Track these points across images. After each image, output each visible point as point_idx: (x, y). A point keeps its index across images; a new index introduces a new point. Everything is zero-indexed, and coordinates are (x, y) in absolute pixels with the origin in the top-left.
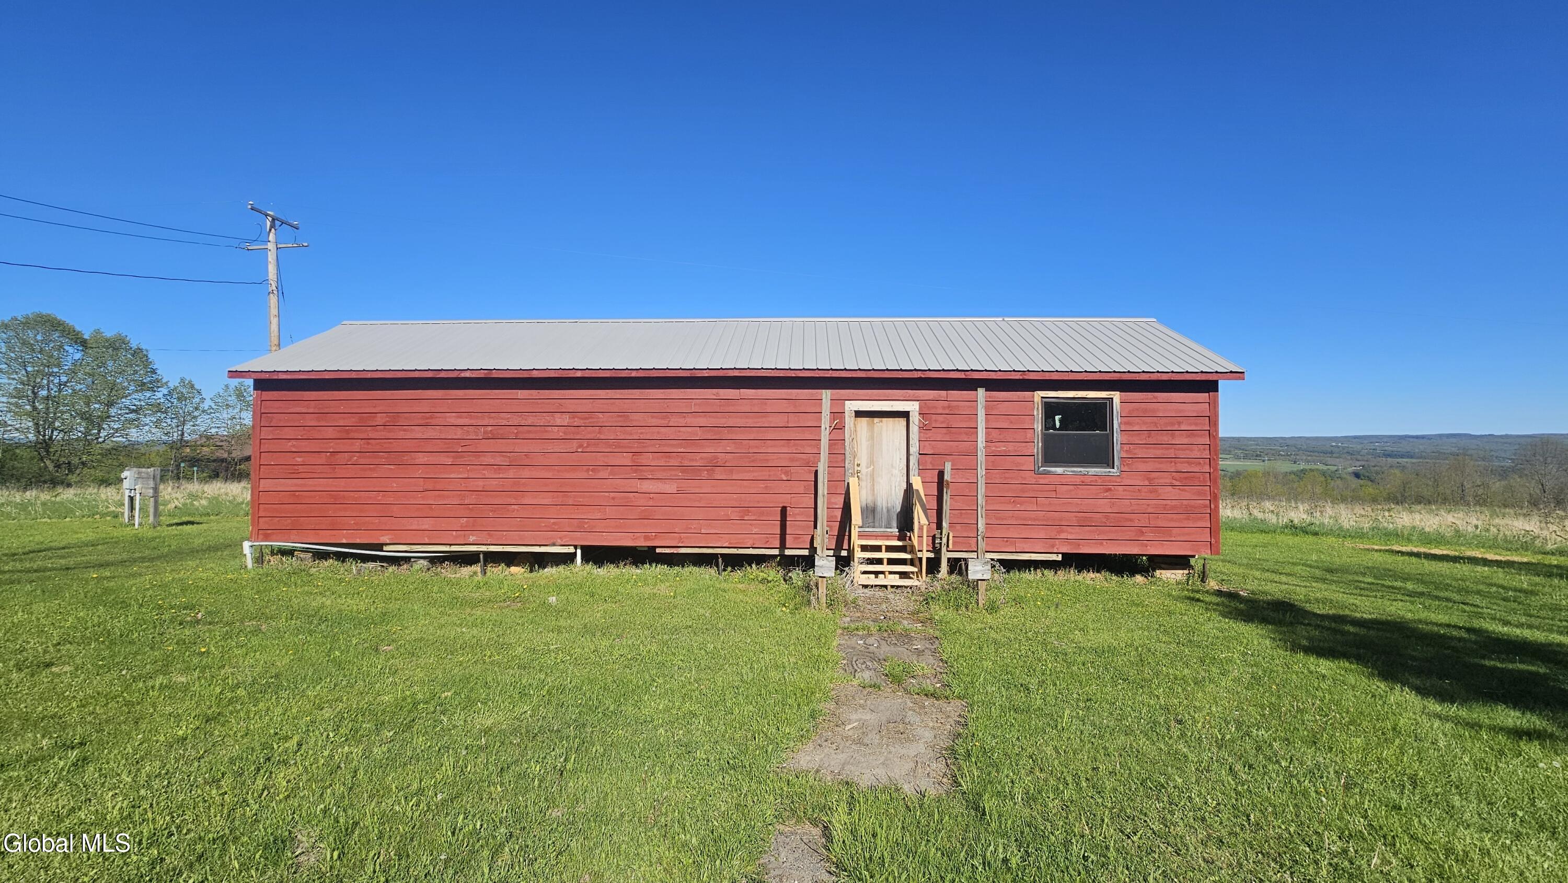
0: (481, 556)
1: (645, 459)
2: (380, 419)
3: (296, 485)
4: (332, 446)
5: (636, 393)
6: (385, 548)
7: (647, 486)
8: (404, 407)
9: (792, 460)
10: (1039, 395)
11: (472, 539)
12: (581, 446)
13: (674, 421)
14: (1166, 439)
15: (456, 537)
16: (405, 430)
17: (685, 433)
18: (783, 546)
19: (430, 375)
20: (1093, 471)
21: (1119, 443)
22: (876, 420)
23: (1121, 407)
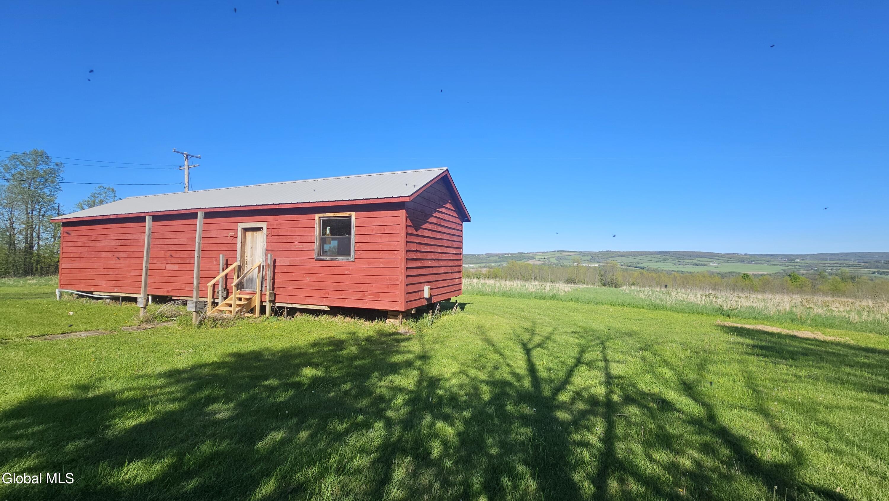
0: (121, 298)
2: (93, 238)
3: (71, 266)
6: (94, 293)
7: (169, 267)
8: (99, 232)
10: (317, 216)
11: (116, 290)
14: (377, 239)
19: (101, 218)
20: (341, 258)
21: (354, 242)
22: (255, 232)
23: (355, 220)
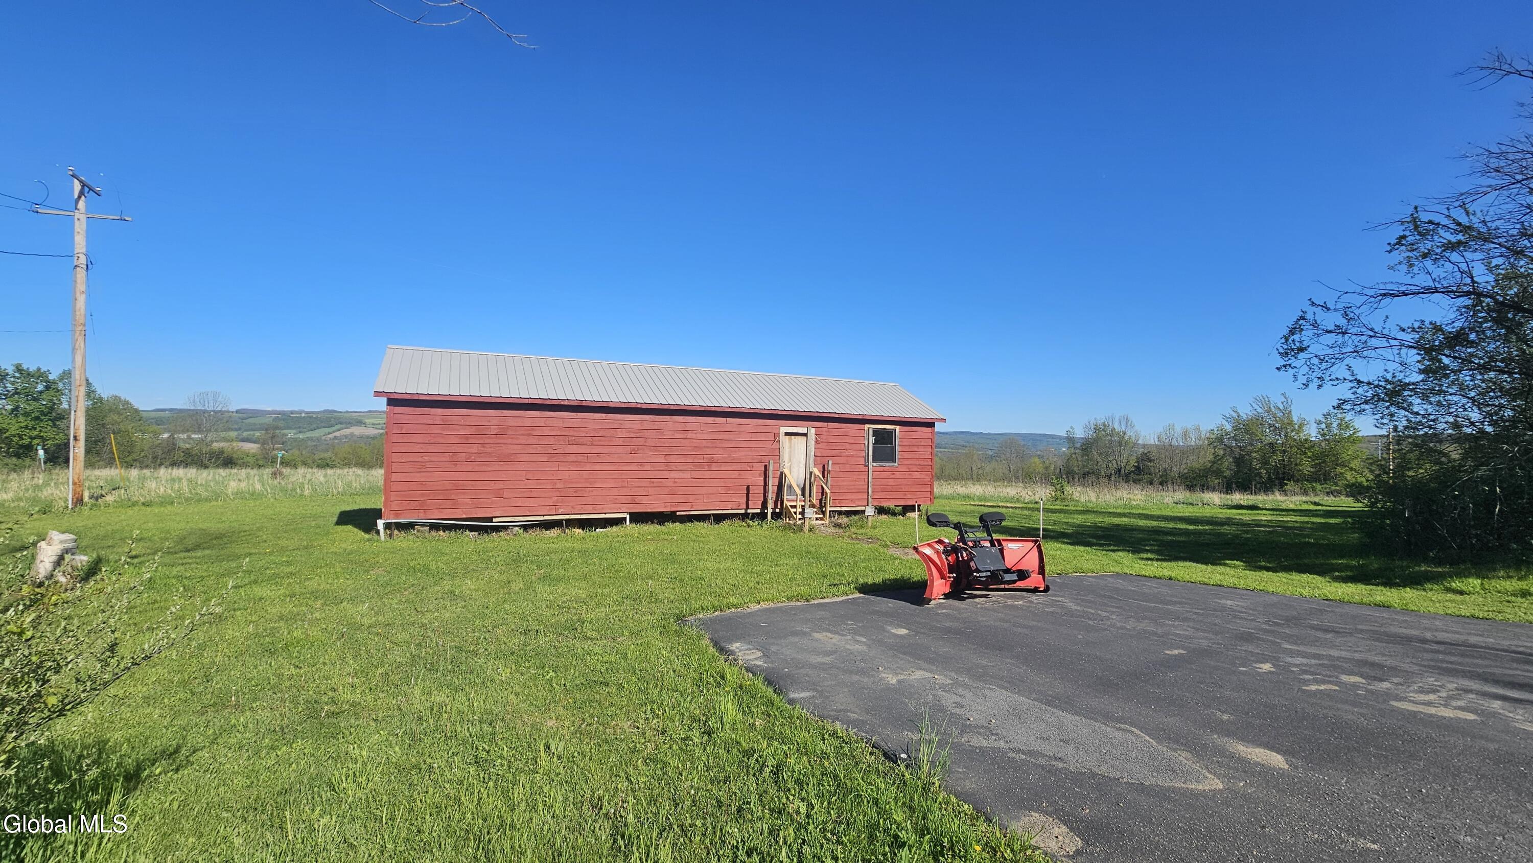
0: (565, 522)
1: (673, 458)
4: (456, 449)
5: (667, 418)
6: (494, 520)
7: (674, 475)
9: (753, 459)
10: (867, 426)
11: (561, 511)
12: (633, 450)
13: (690, 436)
14: (915, 449)
15: (550, 510)
16: (512, 438)
17: (696, 443)
18: (747, 508)
20: (887, 464)
21: (898, 451)
22: (793, 437)
23: (899, 434)
